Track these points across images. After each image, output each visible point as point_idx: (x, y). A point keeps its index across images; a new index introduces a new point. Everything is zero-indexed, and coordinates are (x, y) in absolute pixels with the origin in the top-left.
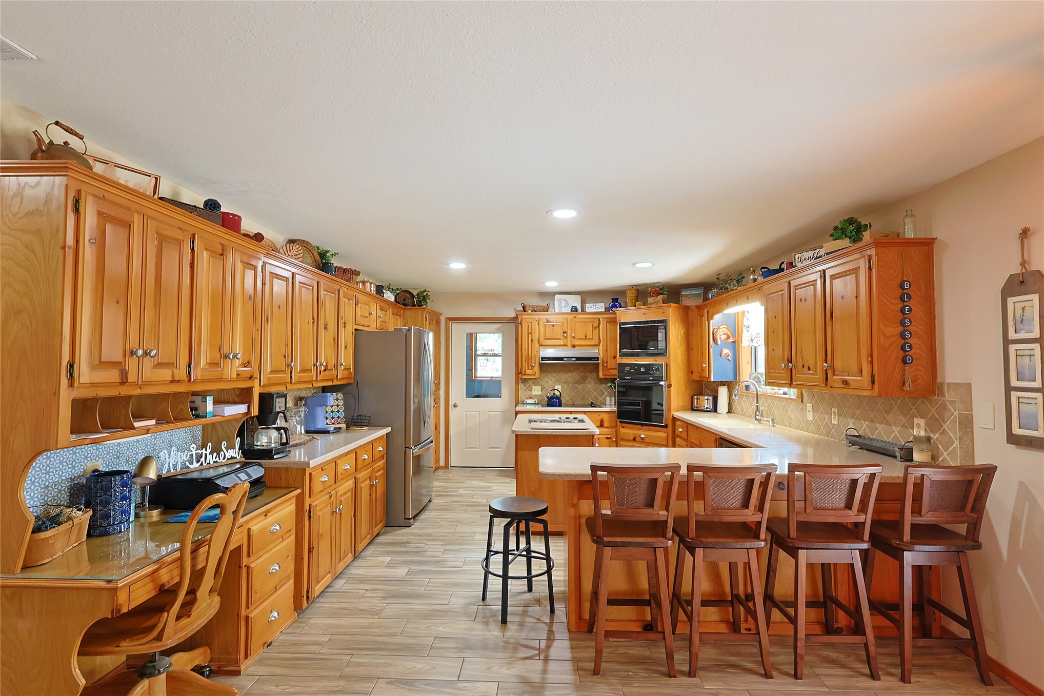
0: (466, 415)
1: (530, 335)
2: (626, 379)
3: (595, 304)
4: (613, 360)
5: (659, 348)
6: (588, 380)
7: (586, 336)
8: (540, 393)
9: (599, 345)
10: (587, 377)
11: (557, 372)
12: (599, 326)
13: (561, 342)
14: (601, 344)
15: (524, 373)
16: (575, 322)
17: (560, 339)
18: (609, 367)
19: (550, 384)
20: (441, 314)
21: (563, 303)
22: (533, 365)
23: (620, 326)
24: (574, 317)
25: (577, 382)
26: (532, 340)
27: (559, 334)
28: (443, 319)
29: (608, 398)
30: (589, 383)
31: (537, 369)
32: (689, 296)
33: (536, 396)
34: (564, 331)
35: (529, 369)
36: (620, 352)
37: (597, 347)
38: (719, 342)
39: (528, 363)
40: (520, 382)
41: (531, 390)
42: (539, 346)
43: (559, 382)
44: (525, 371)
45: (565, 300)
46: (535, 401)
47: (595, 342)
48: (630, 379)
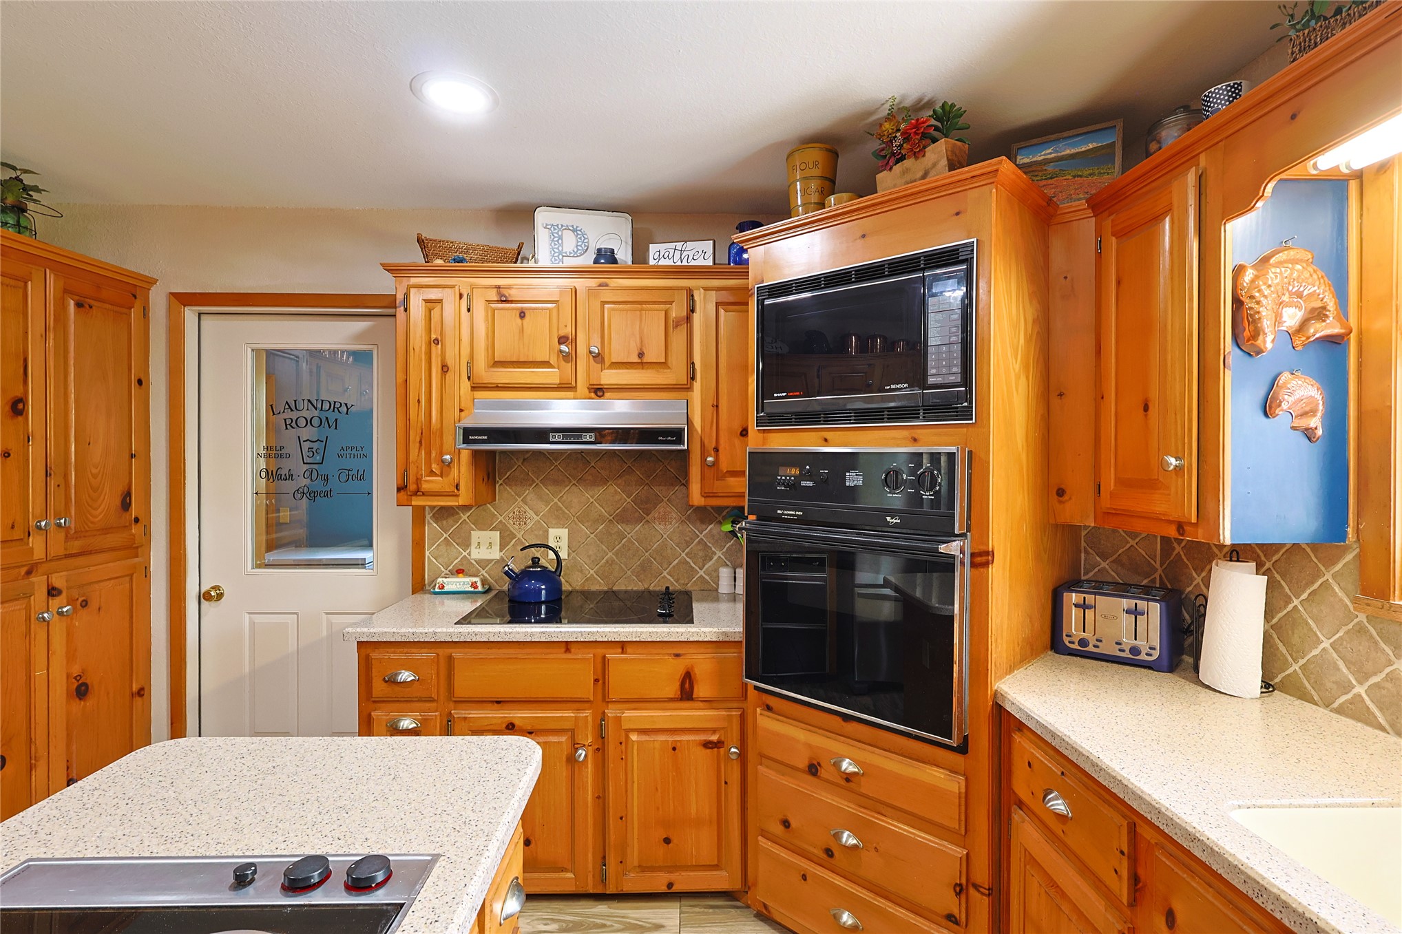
0: (252, 624)
1: (436, 350)
2: (780, 519)
3: (679, 245)
4: (737, 441)
5: (931, 380)
6: (661, 508)
7: (641, 355)
8: (496, 554)
9: (688, 388)
10: (657, 501)
11: (557, 482)
12: (689, 319)
13: (550, 376)
14: (697, 385)
15: (412, 487)
16: (603, 303)
17: (546, 364)
18: (724, 466)
19: (530, 524)
20: (154, 281)
21: (569, 243)
22: (448, 457)
23: (760, 302)
24: (600, 285)
25: (623, 518)
26: (445, 369)
27: (543, 349)
28: (158, 300)
29: (725, 573)
30: (664, 519)
31: (463, 472)
32: (1050, 168)
33: (483, 563)
34: (562, 333)
35: (432, 473)
36: (761, 407)
37: (683, 394)
38: (1268, 341)
39: (429, 454)
40: (428, 517)
41: (466, 544)
42: (474, 388)
43: (559, 518)
44: (418, 481)
45: (575, 231)
46: (474, 585)
47: (677, 374)
48: (799, 521)
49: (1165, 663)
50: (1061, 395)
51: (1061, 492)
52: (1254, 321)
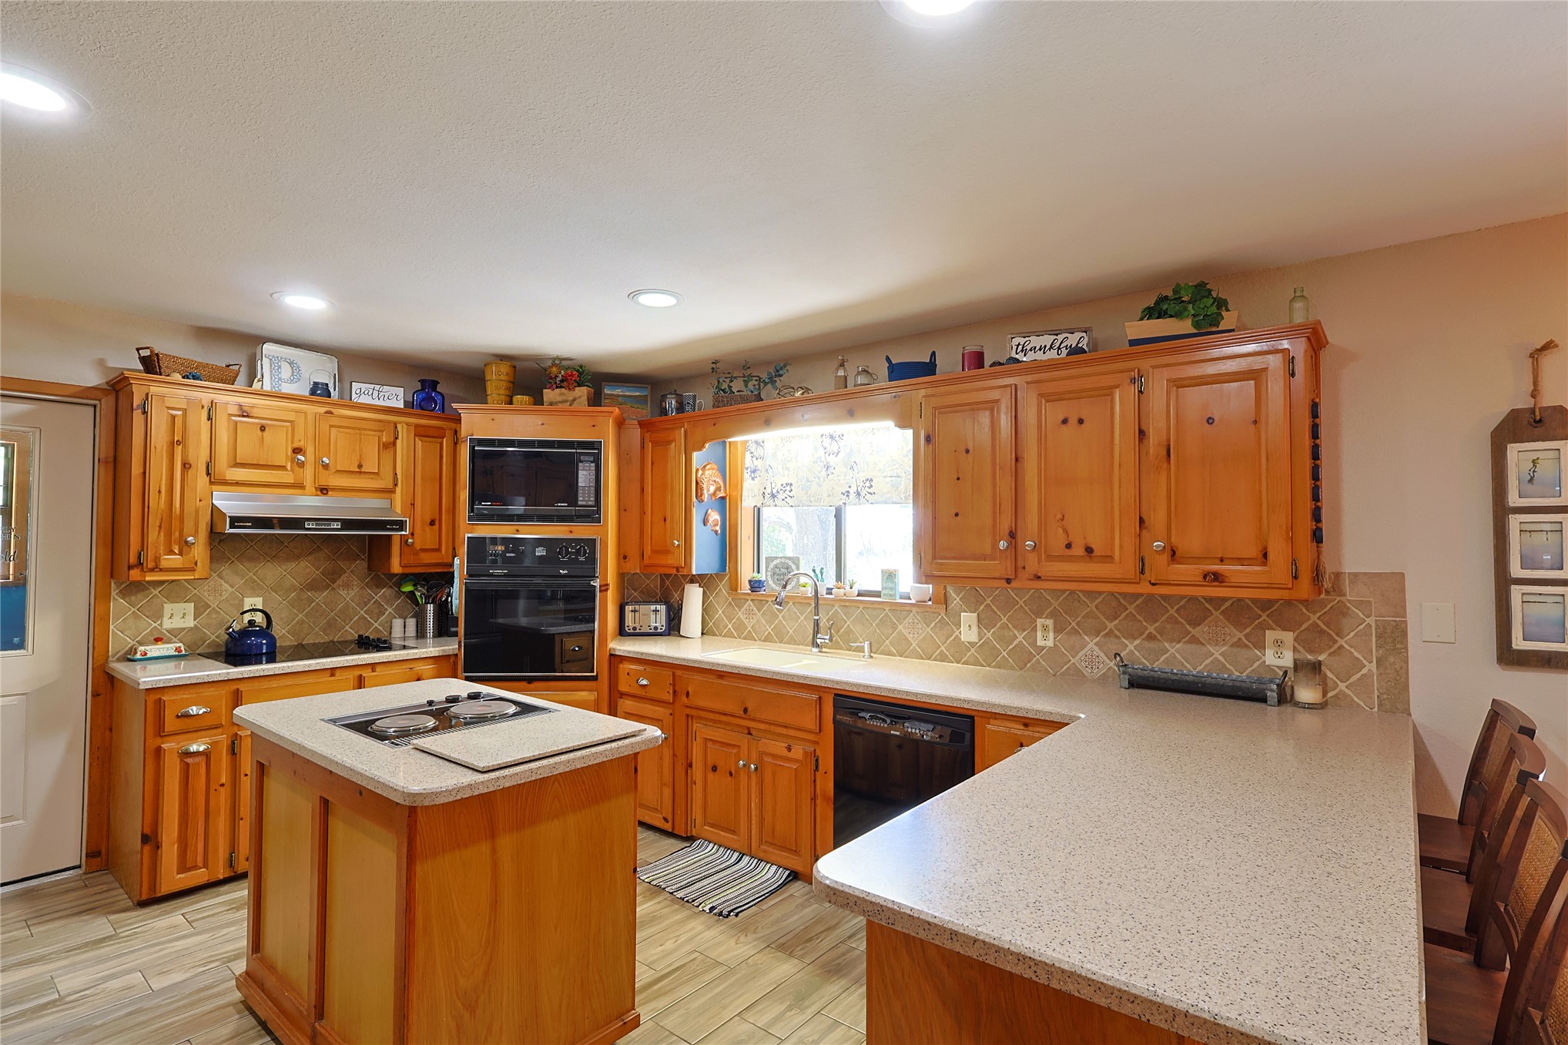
1: (178, 450)
2: (492, 575)
3: (377, 387)
4: (428, 528)
5: (580, 503)
6: (344, 577)
7: (360, 466)
8: (190, 622)
9: (392, 491)
10: (342, 571)
11: (251, 559)
12: (394, 444)
13: (287, 477)
14: (398, 489)
15: (151, 565)
16: (331, 426)
17: (283, 468)
18: (418, 546)
19: (225, 595)
21: (286, 371)
22: (190, 539)
23: (472, 449)
24: (327, 412)
25: (313, 586)
26: (186, 466)
27: (282, 456)
30: (347, 586)
31: (200, 551)
32: (620, 399)
33: (175, 633)
34: (296, 445)
35: (172, 552)
37: (388, 495)
38: (706, 497)
39: (169, 535)
40: (113, 594)
41: (158, 615)
42: (211, 483)
43: (255, 589)
44: (157, 560)
45: (291, 364)
46: (178, 649)
47: (386, 482)
48: (505, 575)
49: (667, 632)
50: (625, 510)
51: (625, 557)
52: (702, 489)
